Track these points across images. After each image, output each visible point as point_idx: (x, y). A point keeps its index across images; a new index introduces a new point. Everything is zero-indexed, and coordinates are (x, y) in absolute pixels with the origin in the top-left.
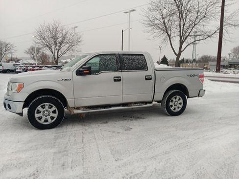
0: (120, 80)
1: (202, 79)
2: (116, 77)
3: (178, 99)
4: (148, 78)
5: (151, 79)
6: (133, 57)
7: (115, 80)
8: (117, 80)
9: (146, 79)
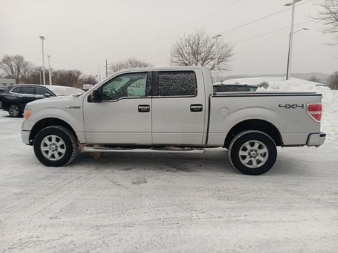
0: (148, 110)
1: (317, 113)
2: (141, 106)
3: (257, 146)
4: (196, 109)
5: (201, 110)
6: (174, 76)
7: (140, 110)
8: (144, 109)
9: (192, 110)
